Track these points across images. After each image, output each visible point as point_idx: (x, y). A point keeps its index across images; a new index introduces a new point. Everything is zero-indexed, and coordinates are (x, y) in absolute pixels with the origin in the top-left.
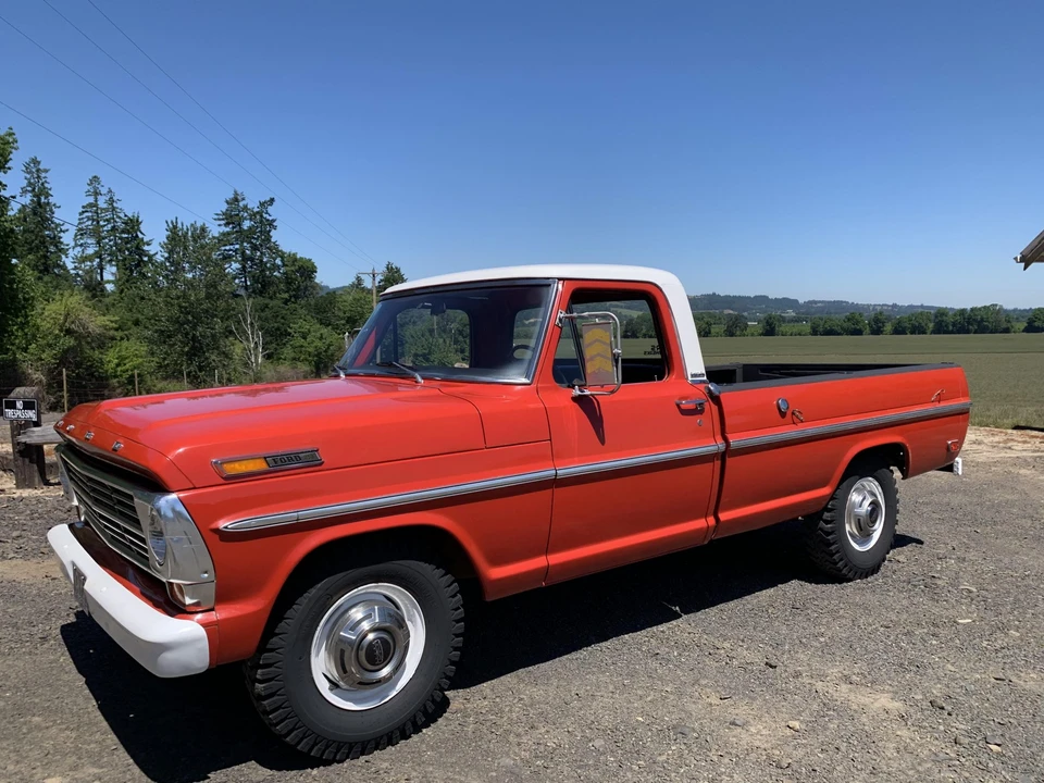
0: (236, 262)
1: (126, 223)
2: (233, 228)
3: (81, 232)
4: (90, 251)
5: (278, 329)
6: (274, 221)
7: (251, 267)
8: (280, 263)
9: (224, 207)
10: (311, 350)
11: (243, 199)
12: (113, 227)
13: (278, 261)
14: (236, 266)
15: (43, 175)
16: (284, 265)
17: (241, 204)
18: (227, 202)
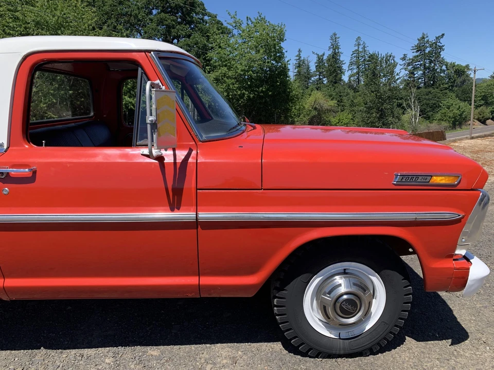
0: (421, 70)
1: (369, 57)
2: (421, 53)
3: (351, 64)
4: (355, 71)
5: (434, 104)
6: (443, 46)
7: (428, 72)
8: (445, 69)
9: (417, 42)
10: (451, 115)
11: (427, 37)
12: (364, 60)
13: (444, 68)
14: (420, 72)
15: (337, 40)
16: (447, 69)
17: (426, 40)
18: (418, 40)
